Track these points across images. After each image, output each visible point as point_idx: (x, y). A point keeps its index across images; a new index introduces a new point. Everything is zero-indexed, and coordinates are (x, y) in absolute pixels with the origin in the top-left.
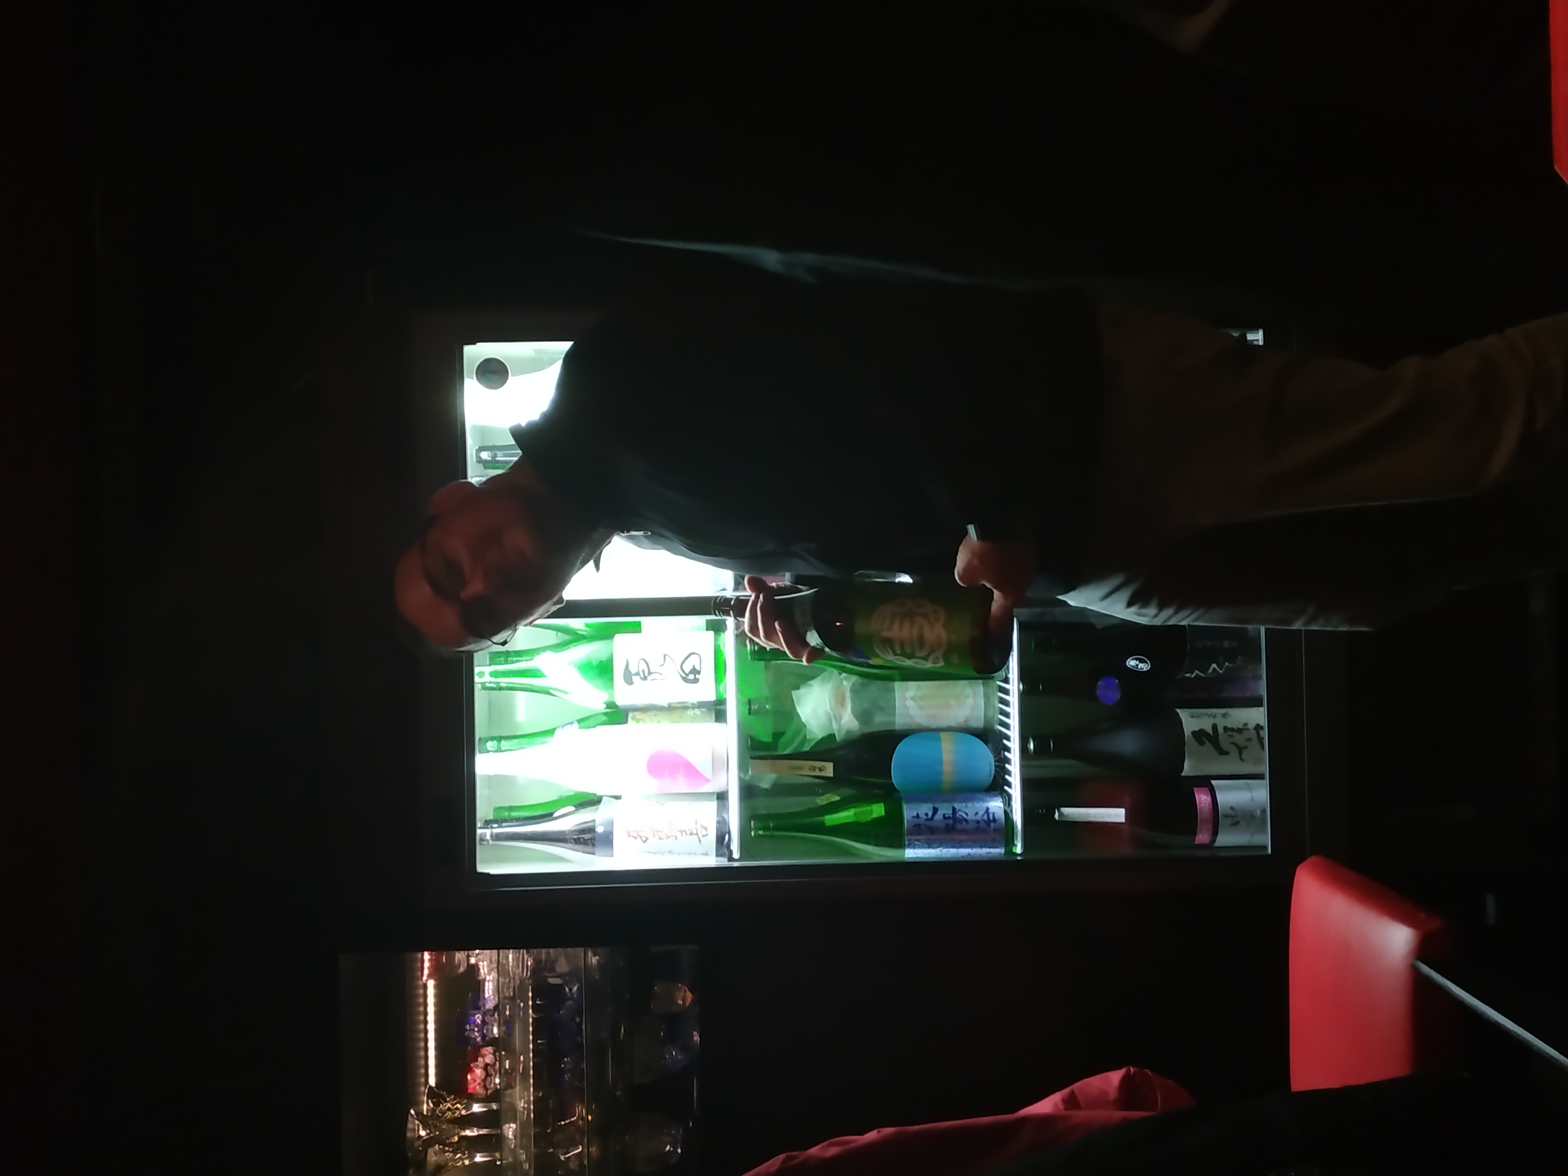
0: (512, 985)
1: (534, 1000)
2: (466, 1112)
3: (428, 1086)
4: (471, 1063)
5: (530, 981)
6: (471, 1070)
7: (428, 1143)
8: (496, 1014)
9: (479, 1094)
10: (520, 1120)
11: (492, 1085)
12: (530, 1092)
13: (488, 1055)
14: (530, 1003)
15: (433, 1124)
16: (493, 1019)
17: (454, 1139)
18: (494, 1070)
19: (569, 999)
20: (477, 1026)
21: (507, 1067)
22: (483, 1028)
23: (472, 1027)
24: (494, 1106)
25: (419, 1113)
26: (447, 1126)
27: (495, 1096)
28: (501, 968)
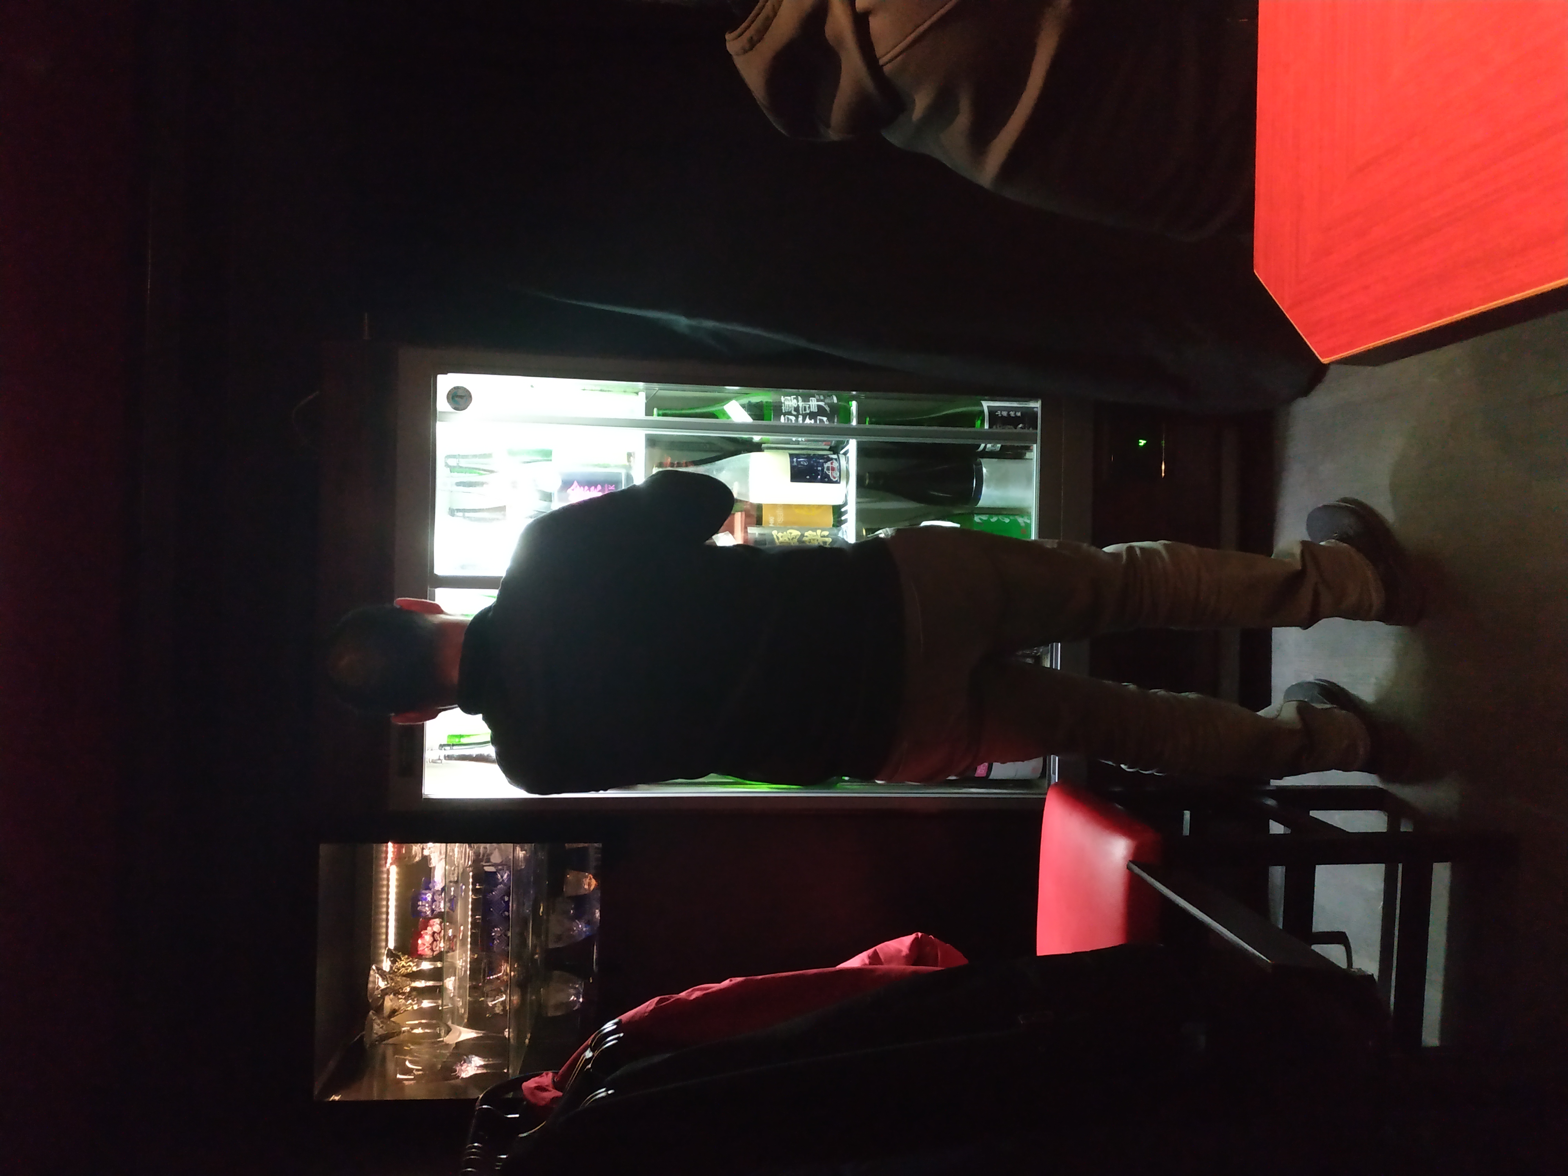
0: (456, 872)
1: (474, 884)
2: (417, 968)
3: (387, 948)
4: (422, 931)
5: (471, 869)
6: (421, 936)
7: (385, 992)
8: (443, 894)
9: (427, 955)
10: (458, 975)
11: (438, 948)
12: (467, 954)
13: (436, 925)
14: (471, 887)
15: (389, 977)
16: (440, 897)
17: (406, 989)
18: (439, 937)
19: (501, 883)
20: (428, 902)
21: (450, 935)
22: (432, 905)
23: (424, 904)
24: (439, 965)
25: (380, 970)
26: (401, 979)
27: (439, 957)
28: (448, 859)
